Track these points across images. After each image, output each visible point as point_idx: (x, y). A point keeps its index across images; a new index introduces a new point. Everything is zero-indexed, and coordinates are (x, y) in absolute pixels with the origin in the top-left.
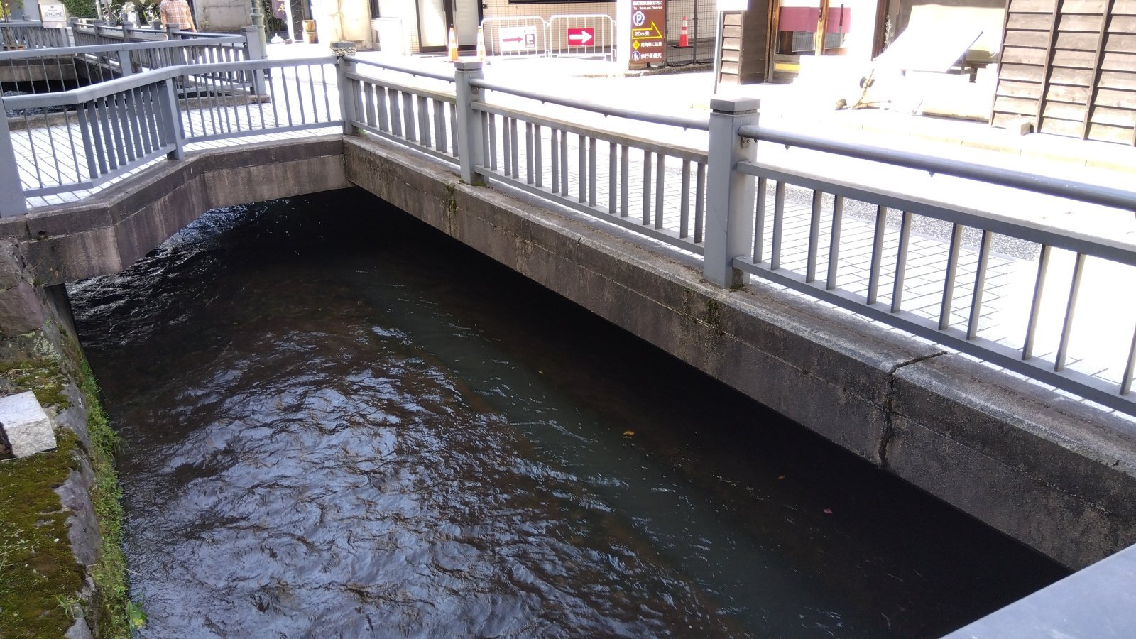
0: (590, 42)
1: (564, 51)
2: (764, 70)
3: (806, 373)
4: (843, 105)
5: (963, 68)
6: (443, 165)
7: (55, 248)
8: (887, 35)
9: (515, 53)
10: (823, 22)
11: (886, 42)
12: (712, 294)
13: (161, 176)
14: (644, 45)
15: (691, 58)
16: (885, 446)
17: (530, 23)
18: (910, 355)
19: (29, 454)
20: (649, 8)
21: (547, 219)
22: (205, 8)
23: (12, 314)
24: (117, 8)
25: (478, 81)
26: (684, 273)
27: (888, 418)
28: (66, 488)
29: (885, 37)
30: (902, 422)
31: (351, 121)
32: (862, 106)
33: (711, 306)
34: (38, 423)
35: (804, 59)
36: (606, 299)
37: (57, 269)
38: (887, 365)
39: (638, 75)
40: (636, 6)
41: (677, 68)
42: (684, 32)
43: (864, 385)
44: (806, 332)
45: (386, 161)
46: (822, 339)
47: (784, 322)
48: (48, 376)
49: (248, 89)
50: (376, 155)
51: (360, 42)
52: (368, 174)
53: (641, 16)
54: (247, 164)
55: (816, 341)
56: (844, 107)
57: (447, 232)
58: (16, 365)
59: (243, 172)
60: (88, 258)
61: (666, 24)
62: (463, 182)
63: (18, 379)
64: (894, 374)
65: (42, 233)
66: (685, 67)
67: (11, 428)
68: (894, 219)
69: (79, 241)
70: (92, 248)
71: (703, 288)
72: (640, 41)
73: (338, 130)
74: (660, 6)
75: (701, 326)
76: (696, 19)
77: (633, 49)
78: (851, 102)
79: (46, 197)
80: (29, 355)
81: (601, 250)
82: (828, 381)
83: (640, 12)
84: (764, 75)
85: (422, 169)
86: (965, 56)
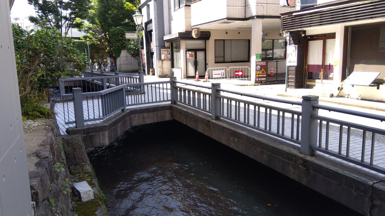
0: (242, 75)
1: (233, 77)
2: (303, 84)
3: (341, 185)
4: (332, 96)
5: (374, 85)
6: (204, 113)
7: (91, 137)
8: (346, 74)
9: (217, 78)
10: (323, 69)
11: (346, 76)
12: (305, 157)
13: (120, 116)
14: (260, 76)
15: (276, 80)
16: (371, 210)
17: (223, 69)
18: (378, 180)
19: (86, 201)
20: (262, 65)
21: (242, 131)
22: (120, 65)
23: (80, 157)
24: (92, 64)
25: (219, 89)
26: (293, 150)
27: (372, 201)
28: (98, 212)
29: (345, 74)
30: (377, 202)
31: (174, 100)
32: (339, 96)
33: (304, 161)
34: (90, 191)
35: (317, 81)
36: (264, 158)
37: (91, 144)
38: (371, 183)
39: (258, 85)
40: (257, 64)
41: (271, 83)
42: (272, 72)
43: (362, 189)
44: (340, 171)
45: (186, 112)
46: (346, 173)
47: (332, 168)
48: (88, 177)
49: (139, 90)
50: (182, 110)
51: (168, 75)
52: (179, 116)
53: (259, 67)
54: (143, 113)
55: (344, 174)
56: (333, 96)
57: (206, 134)
58: (79, 173)
59: (142, 115)
60: (100, 141)
61: (267, 70)
62: (212, 119)
63: (79, 177)
64: (373, 186)
65: (88, 133)
66: (274, 82)
67: (82, 192)
68: (359, 134)
69: (98, 135)
70: (101, 137)
71: (301, 155)
72: (259, 75)
73: (170, 102)
74: (265, 64)
75: (301, 168)
76: (277, 68)
77: (256, 77)
78: (335, 95)
79: (96, 121)
80: (83, 170)
81: (262, 142)
82: (349, 188)
83: (259, 66)
84: (303, 86)
85: (198, 115)
86: (375, 80)
